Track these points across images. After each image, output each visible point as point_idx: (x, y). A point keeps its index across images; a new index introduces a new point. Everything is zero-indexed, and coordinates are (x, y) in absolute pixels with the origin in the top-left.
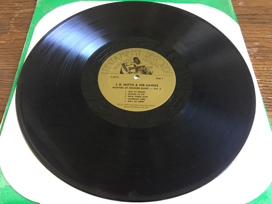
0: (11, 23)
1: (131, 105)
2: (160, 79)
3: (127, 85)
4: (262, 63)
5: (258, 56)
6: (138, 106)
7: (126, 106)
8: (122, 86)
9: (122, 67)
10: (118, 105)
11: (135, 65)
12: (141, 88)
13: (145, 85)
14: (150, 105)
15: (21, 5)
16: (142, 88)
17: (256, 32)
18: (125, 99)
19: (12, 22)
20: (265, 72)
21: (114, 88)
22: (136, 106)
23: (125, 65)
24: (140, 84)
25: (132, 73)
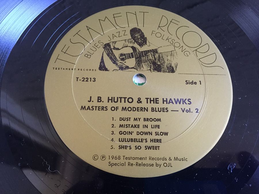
1: (126, 158)
2: (195, 83)
3: (116, 100)
6: (144, 162)
7: (114, 161)
8: (105, 104)
9: (105, 55)
10: (95, 158)
11: (134, 48)
12: (149, 110)
13: (161, 101)
14: (176, 159)
16: (153, 110)
18: (112, 140)
21: (83, 108)
22: (140, 162)
23: (112, 47)
24: (147, 99)
25: (127, 67)
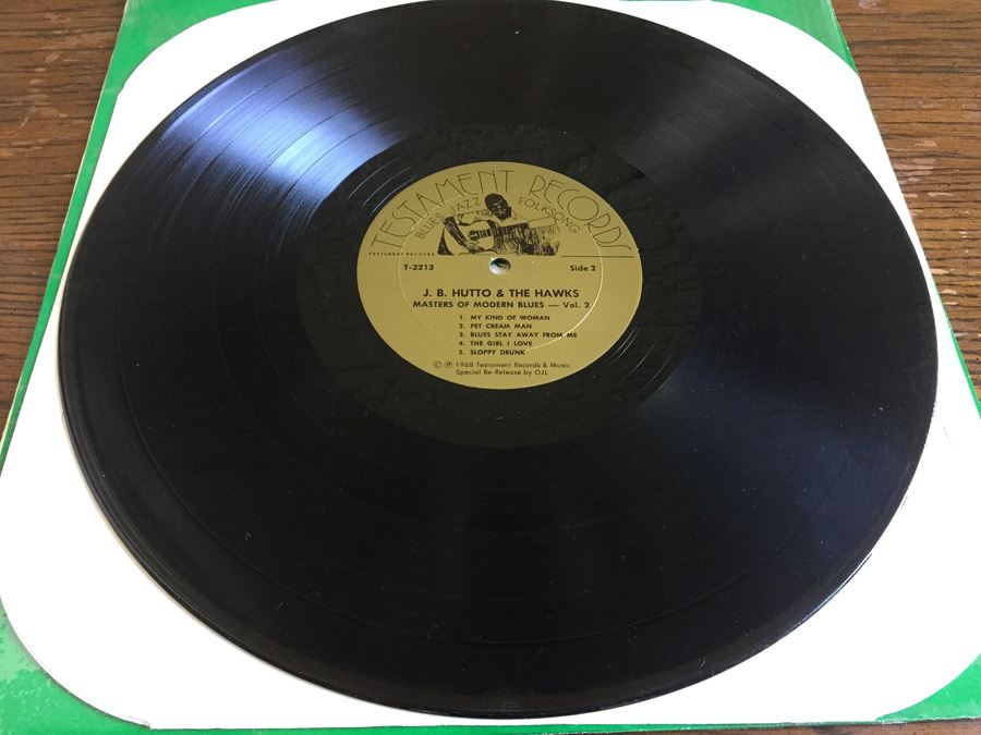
0: (34, 87)
4: (949, 212)
5: (936, 187)
15: (68, 20)
17: (924, 102)
19: (34, 82)
20: (961, 244)
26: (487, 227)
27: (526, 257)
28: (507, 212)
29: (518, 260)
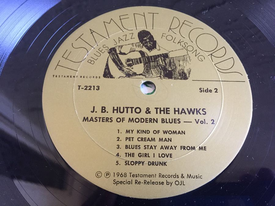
26: (139, 56)
27: (167, 81)
28: (153, 45)
29: (162, 83)
